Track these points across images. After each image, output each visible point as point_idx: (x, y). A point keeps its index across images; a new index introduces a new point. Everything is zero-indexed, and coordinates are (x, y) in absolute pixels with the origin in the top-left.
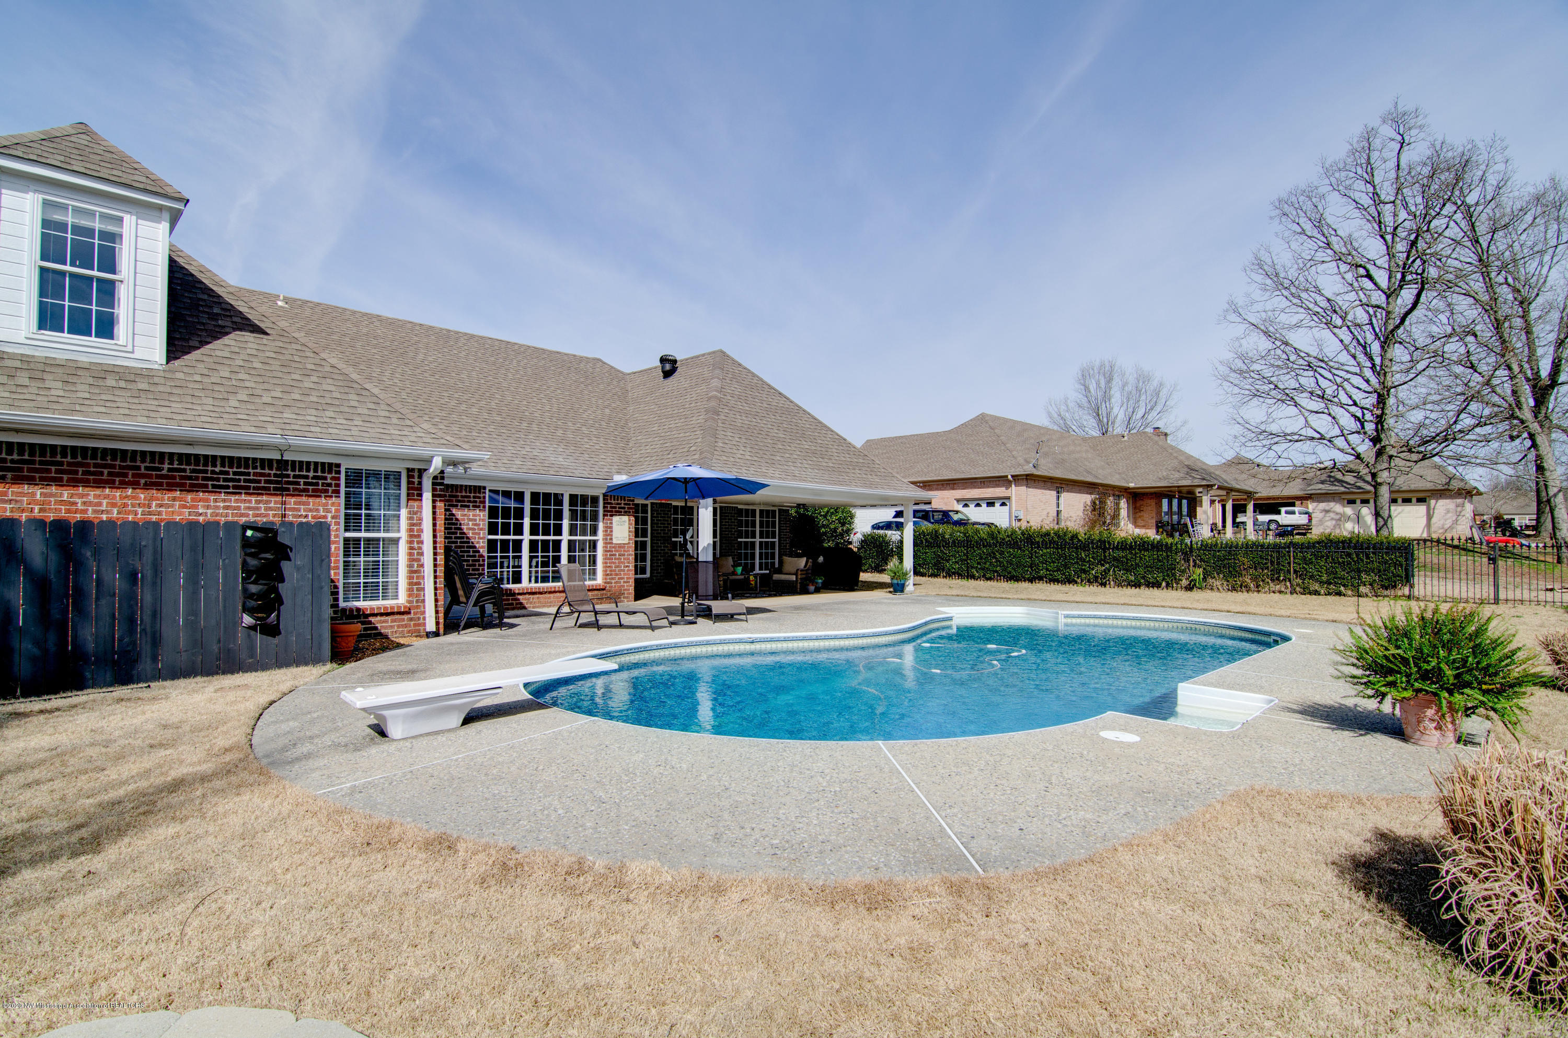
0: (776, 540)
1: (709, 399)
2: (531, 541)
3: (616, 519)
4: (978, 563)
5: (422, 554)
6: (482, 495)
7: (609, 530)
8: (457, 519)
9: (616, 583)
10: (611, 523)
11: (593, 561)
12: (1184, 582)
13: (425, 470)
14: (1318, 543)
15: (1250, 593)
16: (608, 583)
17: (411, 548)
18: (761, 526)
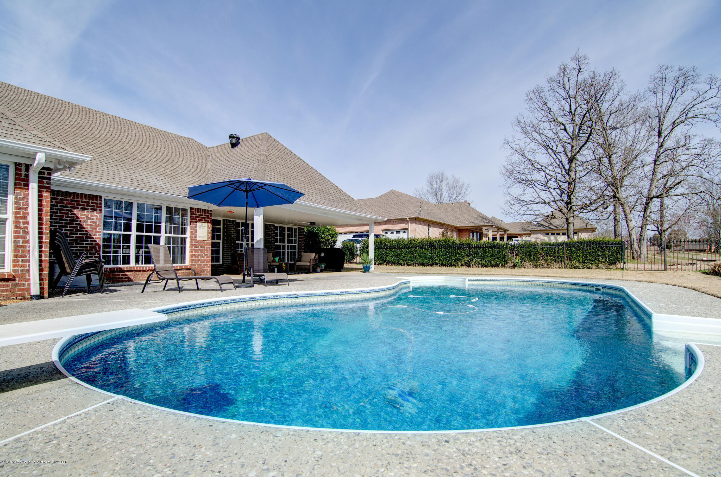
0: (297, 245)
1: (260, 155)
2: (137, 236)
3: (199, 224)
4: (404, 257)
5: (28, 233)
6: (98, 202)
7: (194, 232)
8: (77, 218)
9: (198, 265)
10: (196, 227)
11: (183, 250)
12: (510, 264)
13: (31, 165)
14: (578, 242)
15: (544, 269)
16: (193, 265)
17: (17, 227)
18: (288, 236)
